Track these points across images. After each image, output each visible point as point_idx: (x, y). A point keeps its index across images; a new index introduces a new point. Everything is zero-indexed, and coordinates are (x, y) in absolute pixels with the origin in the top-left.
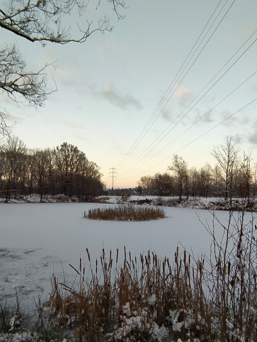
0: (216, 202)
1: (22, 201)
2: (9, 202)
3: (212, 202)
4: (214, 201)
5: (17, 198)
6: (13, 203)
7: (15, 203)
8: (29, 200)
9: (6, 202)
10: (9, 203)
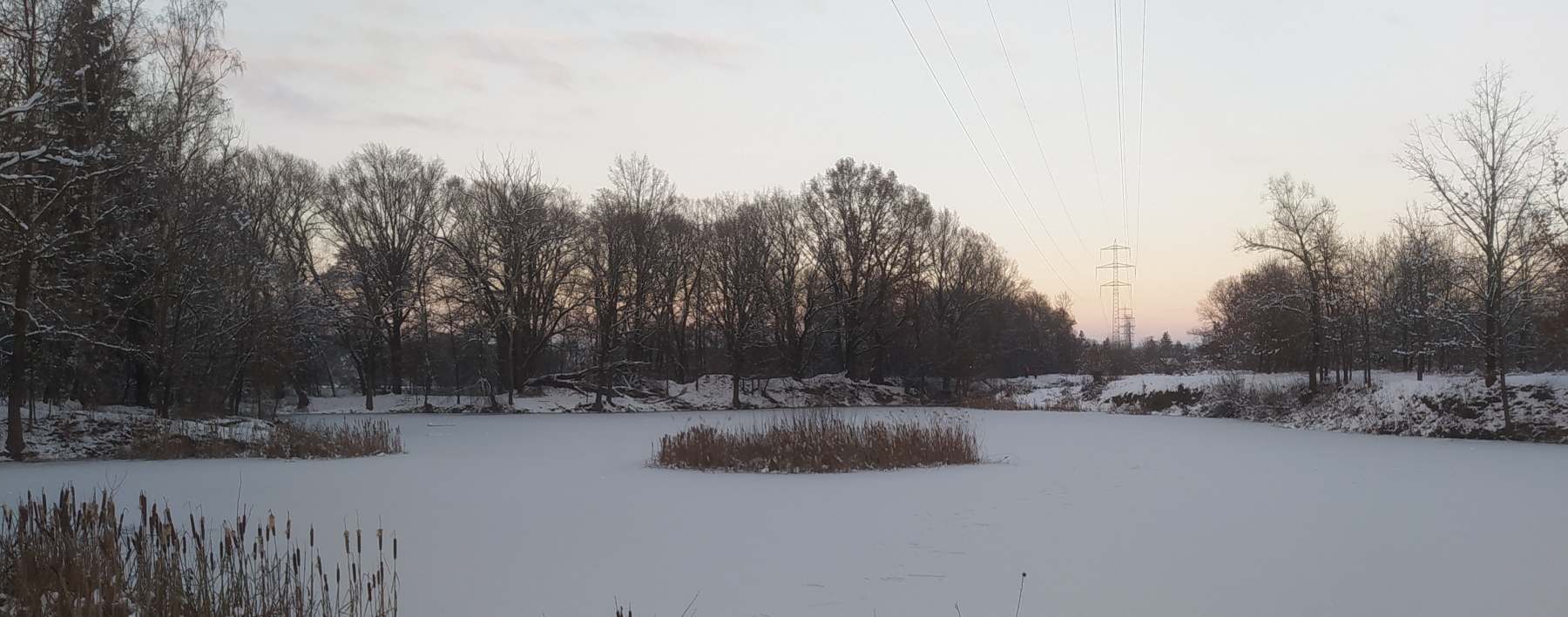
0: (1439, 397)
1: (661, 405)
2: (607, 407)
3: (1425, 400)
4: (1432, 394)
6: (623, 410)
7: (629, 411)
8: (687, 401)
9: (597, 408)
10: (605, 411)
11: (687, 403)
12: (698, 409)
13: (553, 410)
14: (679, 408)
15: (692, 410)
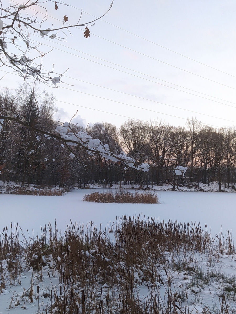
1: (194, 189)
5: (192, 186)
6: (181, 191)
7: (182, 191)
9: (173, 190)
10: (175, 191)
11: (202, 189)
12: (206, 191)
13: (162, 190)
14: (199, 191)
15: (204, 192)
